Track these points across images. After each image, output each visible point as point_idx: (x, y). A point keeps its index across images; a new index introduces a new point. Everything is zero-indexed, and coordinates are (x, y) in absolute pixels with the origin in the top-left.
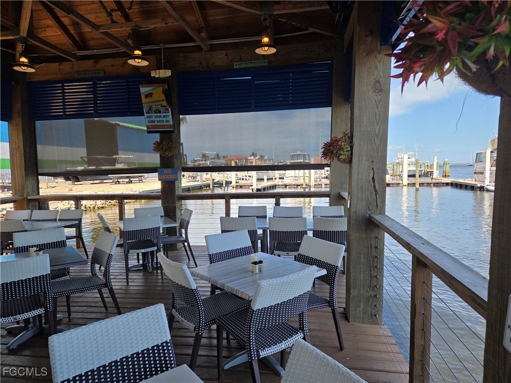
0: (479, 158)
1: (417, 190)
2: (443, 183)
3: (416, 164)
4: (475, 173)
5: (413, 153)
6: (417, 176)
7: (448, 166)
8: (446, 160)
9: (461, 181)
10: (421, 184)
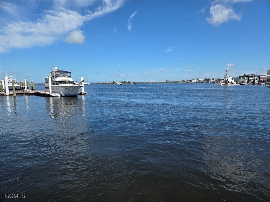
0: (46, 80)
1: (15, 97)
2: (30, 93)
3: (13, 82)
4: (45, 88)
5: (13, 76)
6: (14, 89)
7: (33, 84)
8: (32, 81)
9: (39, 92)
10: (17, 94)
